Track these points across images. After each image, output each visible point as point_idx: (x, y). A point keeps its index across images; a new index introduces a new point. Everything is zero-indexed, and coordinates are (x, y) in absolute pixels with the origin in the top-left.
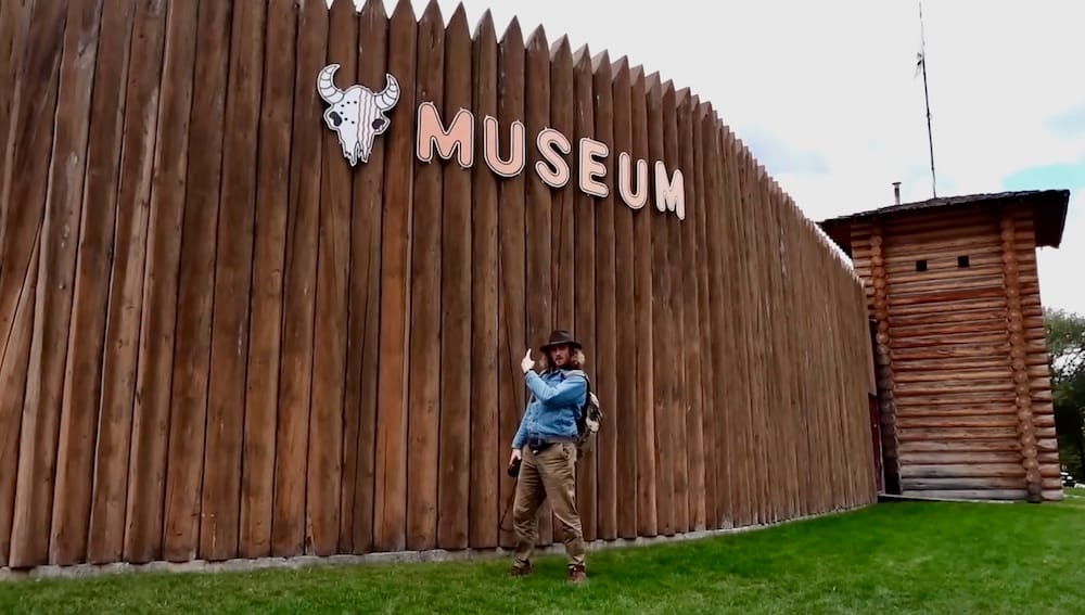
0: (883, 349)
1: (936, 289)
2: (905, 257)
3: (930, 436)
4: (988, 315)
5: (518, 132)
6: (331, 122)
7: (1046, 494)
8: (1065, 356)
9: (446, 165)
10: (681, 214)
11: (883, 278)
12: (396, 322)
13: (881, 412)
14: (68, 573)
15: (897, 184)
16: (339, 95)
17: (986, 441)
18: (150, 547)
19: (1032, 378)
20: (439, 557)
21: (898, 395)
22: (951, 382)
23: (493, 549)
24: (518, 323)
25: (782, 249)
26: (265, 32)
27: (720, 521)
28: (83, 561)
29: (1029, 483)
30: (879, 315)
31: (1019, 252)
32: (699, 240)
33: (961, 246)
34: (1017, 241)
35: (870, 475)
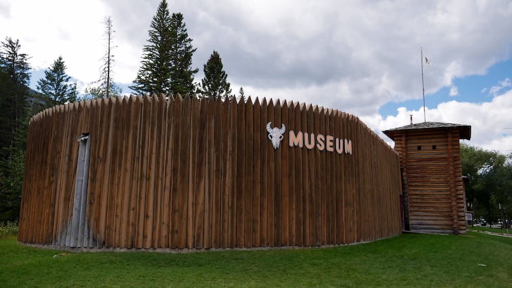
0: (405, 178)
1: (425, 157)
2: (413, 144)
3: (421, 210)
4: (442, 167)
5: (312, 136)
6: (270, 138)
7: (461, 232)
8: (483, 169)
9: (296, 147)
10: (351, 153)
11: (406, 152)
12: (286, 188)
13: (404, 201)
14: (217, 250)
15: (411, 116)
16: (271, 130)
17: (441, 212)
18: (235, 244)
19: (457, 190)
20: (297, 248)
21: (410, 195)
22: (429, 191)
23: (308, 246)
24: (313, 188)
25: (375, 153)
26: (254, 114)
27: (360, 240)
28: (220, 247)
29: (454, 228)
30: (404, 165)
31: (453, 145)
32: (355, 159)
33: (434, 142)
34: (453, 141)
35: (400, 224)
